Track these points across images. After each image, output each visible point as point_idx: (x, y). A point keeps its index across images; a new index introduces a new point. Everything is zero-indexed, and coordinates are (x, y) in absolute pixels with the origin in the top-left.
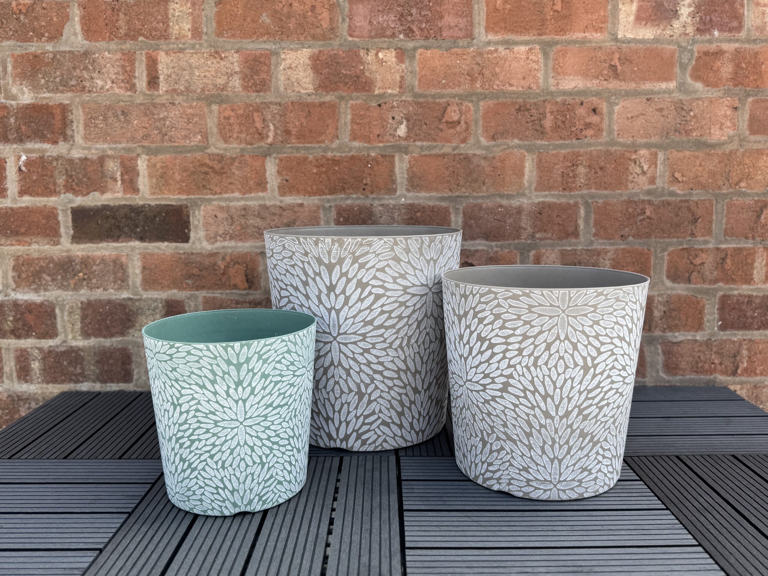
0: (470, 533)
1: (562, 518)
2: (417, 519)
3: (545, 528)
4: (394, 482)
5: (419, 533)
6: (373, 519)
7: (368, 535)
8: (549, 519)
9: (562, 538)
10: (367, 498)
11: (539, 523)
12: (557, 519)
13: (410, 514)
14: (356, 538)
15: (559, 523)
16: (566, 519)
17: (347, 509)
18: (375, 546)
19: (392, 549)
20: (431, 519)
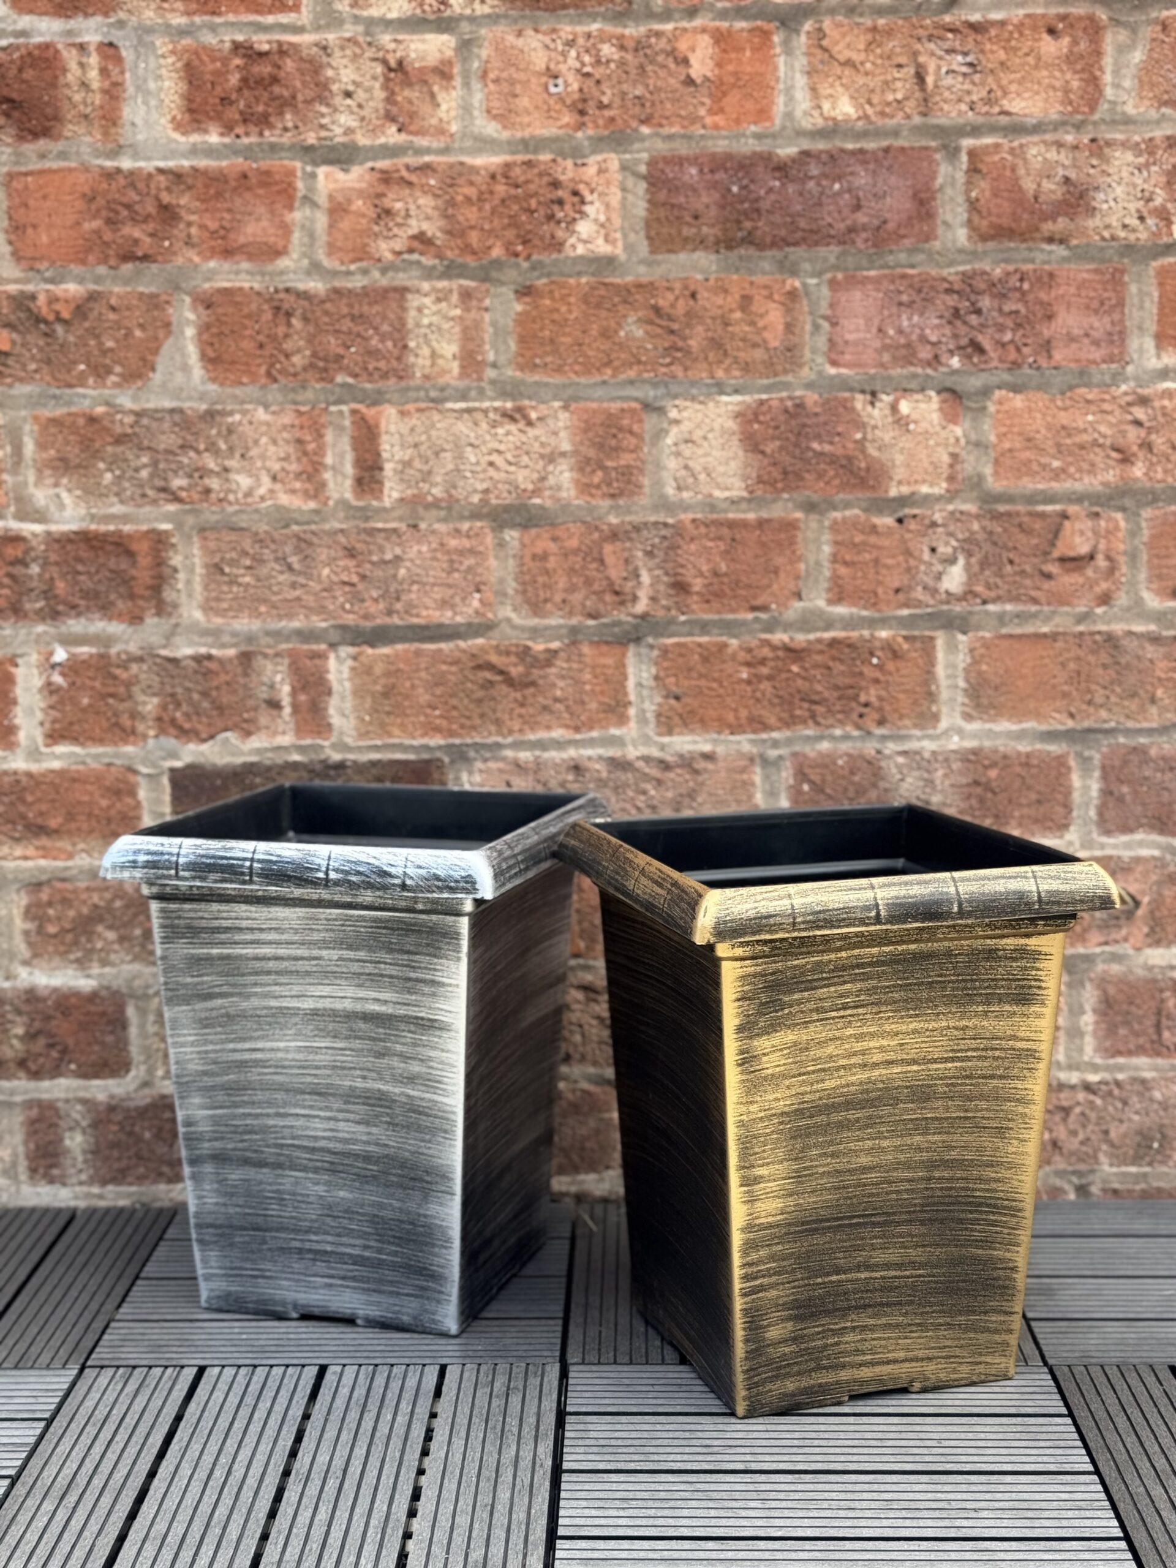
0: (686, 1513)
1: (875, 1487)
2: (587, 1487)
3: (834, 1504)
4: (549, 1419)
5: (587, 1512)
6: (500, 1488)
7: (486, 1515)
8: (850, 1487)
9: (863, 1523)
10: (491, 1448)
11: (826, 1495)
12: (866, 1487)
13: (574, 1477)
14: (463, 1520)
15: (865, 1496)
16: (882, 1487)
17: (449, 1469)
18: (499, 1534)
19: (531, 1538)
20: (614, 1486)
